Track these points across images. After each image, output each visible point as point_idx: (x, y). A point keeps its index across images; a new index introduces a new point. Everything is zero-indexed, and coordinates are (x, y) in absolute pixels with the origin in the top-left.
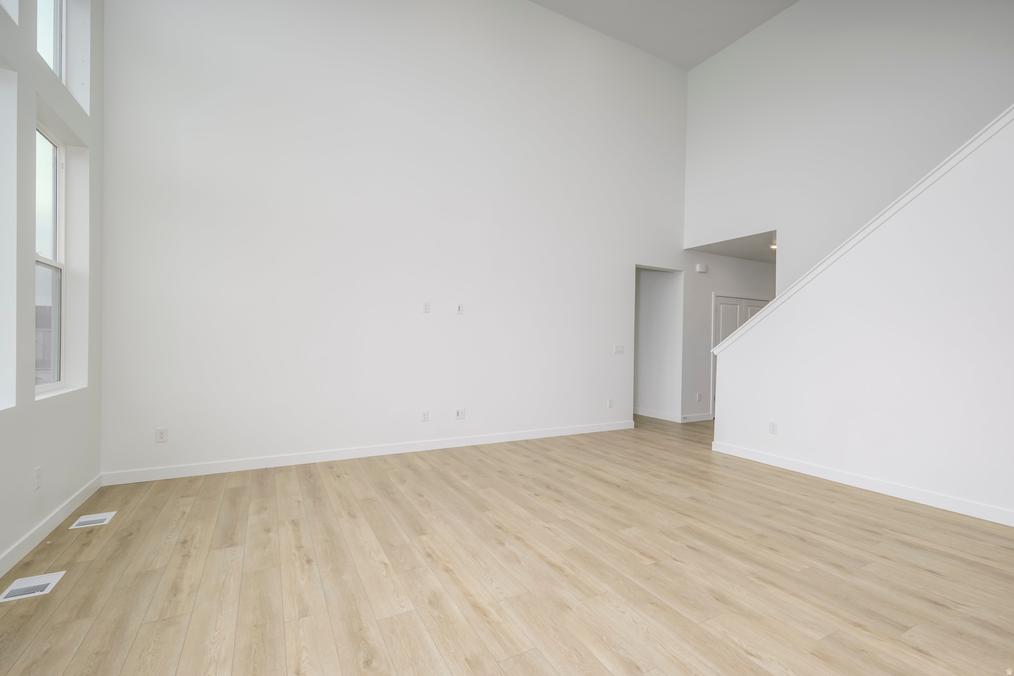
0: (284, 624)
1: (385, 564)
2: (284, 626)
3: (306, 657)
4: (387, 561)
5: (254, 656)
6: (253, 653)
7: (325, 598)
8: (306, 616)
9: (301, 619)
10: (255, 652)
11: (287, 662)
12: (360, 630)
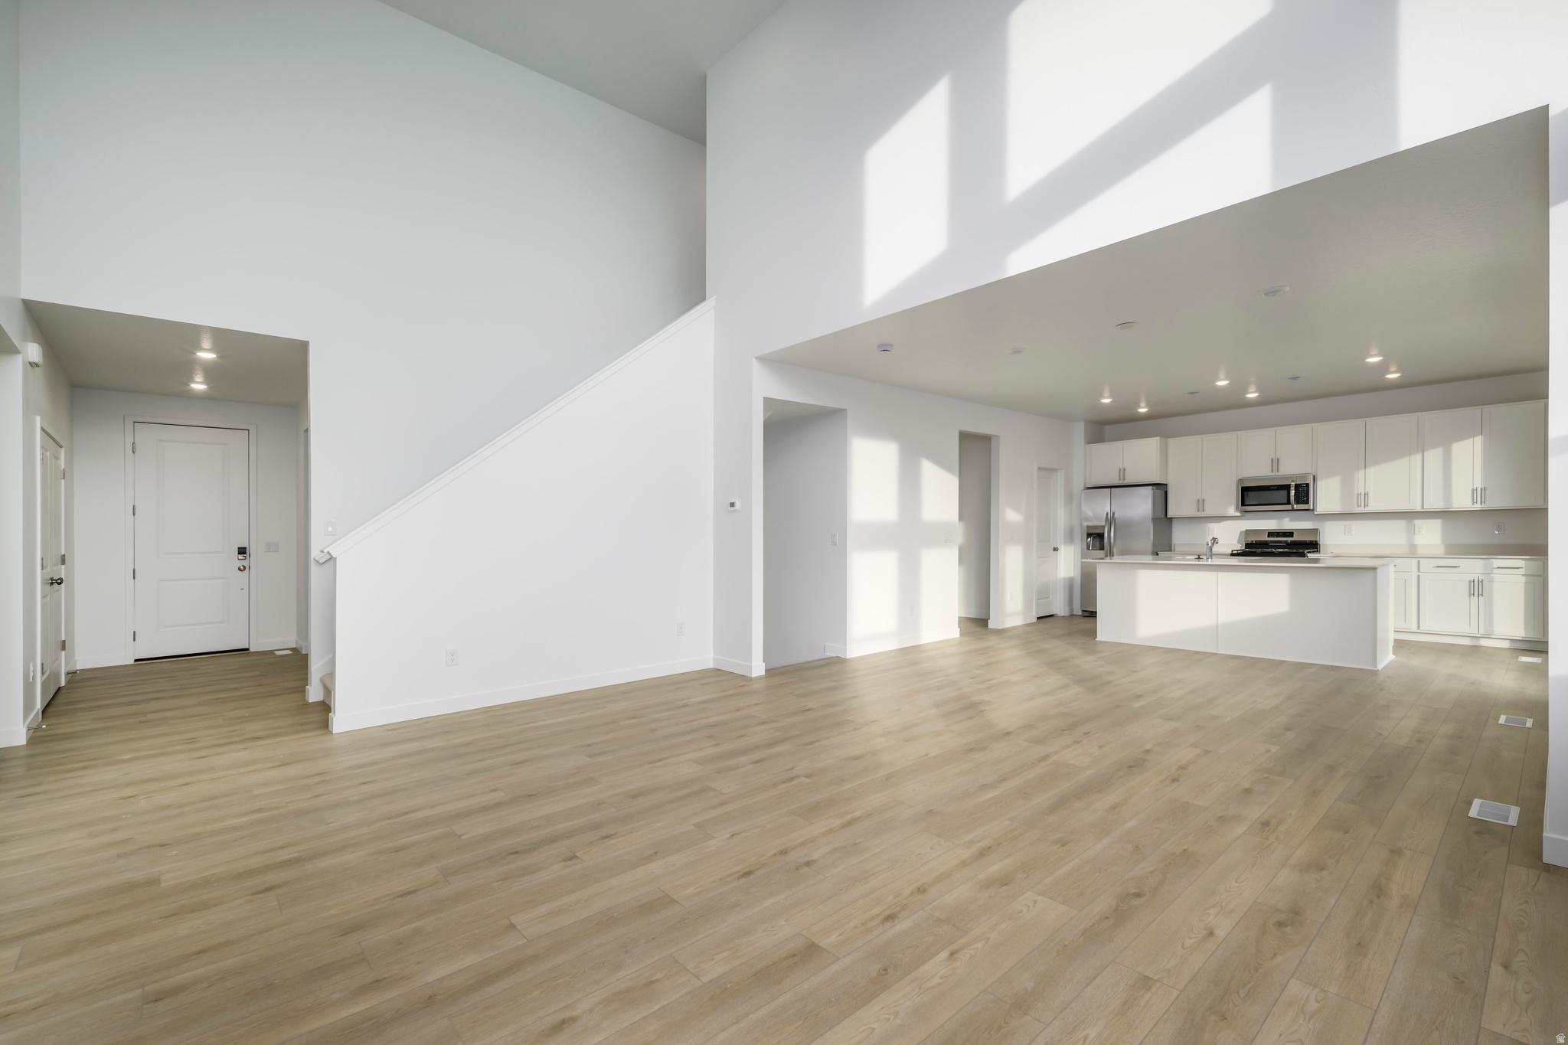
0: (1184, 989)
1: (952, 954)
2: (1186, 986)
3: (1191, 939)
4: (944, 955)
5: (1250, 982)
6: (1249, 986)
7: (1095, 978)
8: (1146, 976)
9: (1156, 978)
10: (1245, 985)
11: (1214, 949)
12: (1107, 918)
